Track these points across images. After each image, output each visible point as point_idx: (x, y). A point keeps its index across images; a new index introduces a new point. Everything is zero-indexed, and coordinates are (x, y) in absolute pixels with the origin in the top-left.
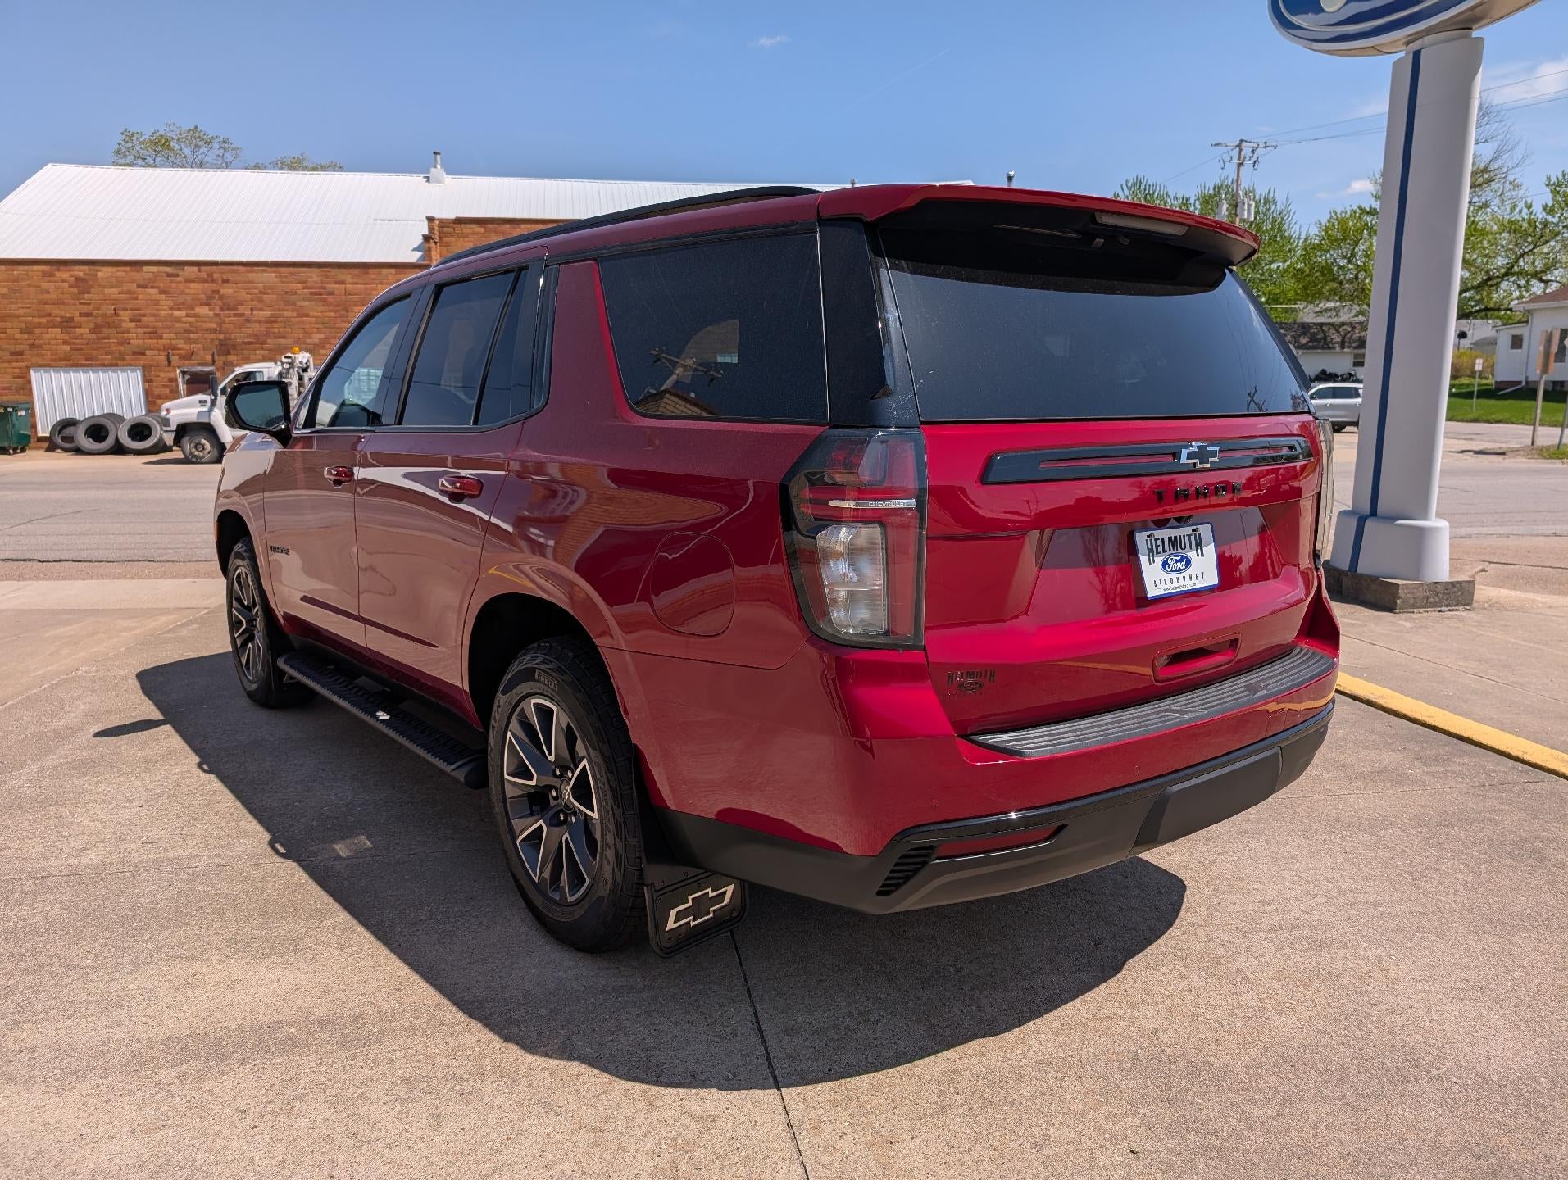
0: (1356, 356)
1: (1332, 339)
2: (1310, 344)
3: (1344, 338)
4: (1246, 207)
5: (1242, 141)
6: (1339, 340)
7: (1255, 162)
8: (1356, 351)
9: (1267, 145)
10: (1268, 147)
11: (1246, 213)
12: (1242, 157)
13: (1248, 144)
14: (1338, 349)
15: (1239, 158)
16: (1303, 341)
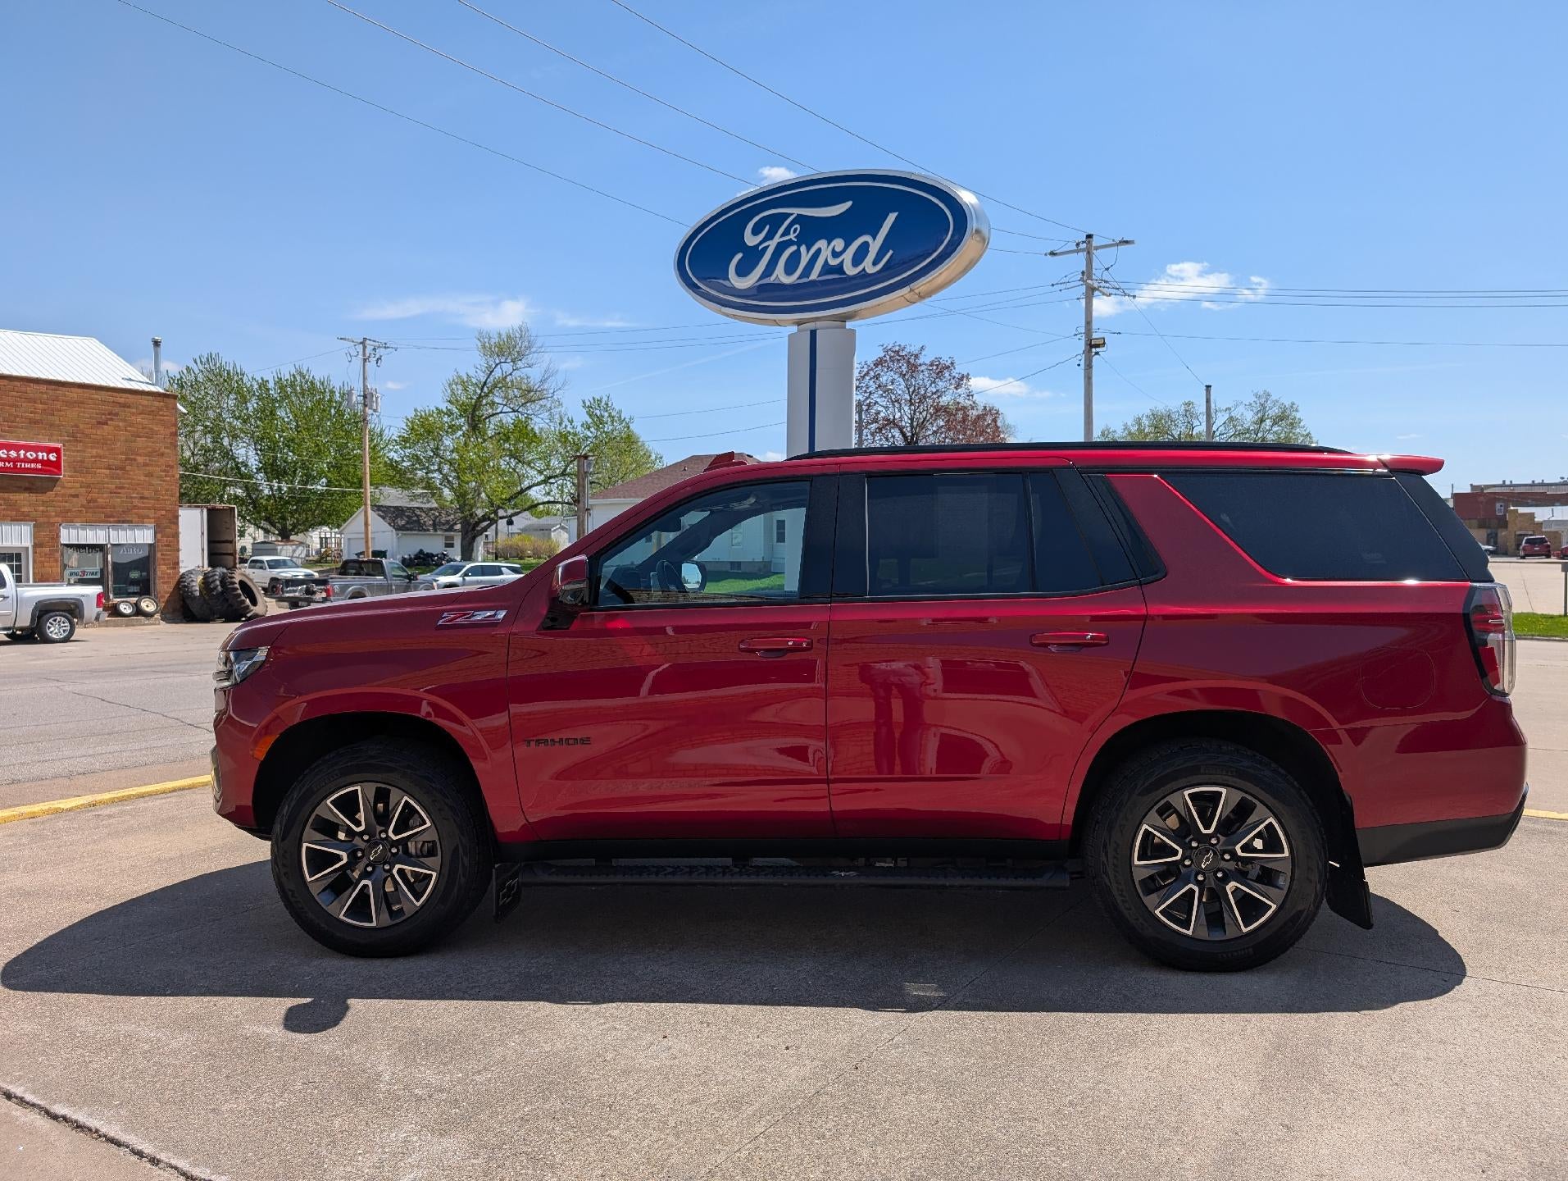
0: (447, 538)
1: (425, 522)
2: (408, 526)
3: (434, 521)
4: (374, 399)
5: (365, 339)
6: (431, 522)
7: (378, 359)
8: (447, 533)
9: (388, 345)
10: (388, 347)
11: (375, 404)
12: (367, 355)
13: (372, 343)
14: (432, 532)
15: (364, 354)
16: (402, 522)
